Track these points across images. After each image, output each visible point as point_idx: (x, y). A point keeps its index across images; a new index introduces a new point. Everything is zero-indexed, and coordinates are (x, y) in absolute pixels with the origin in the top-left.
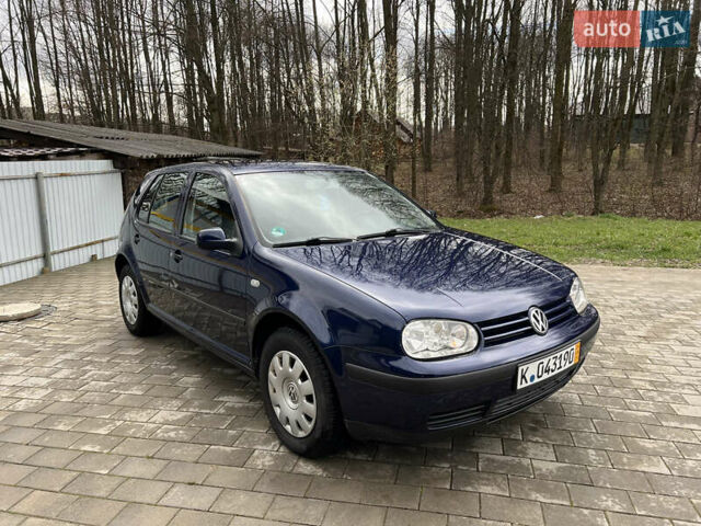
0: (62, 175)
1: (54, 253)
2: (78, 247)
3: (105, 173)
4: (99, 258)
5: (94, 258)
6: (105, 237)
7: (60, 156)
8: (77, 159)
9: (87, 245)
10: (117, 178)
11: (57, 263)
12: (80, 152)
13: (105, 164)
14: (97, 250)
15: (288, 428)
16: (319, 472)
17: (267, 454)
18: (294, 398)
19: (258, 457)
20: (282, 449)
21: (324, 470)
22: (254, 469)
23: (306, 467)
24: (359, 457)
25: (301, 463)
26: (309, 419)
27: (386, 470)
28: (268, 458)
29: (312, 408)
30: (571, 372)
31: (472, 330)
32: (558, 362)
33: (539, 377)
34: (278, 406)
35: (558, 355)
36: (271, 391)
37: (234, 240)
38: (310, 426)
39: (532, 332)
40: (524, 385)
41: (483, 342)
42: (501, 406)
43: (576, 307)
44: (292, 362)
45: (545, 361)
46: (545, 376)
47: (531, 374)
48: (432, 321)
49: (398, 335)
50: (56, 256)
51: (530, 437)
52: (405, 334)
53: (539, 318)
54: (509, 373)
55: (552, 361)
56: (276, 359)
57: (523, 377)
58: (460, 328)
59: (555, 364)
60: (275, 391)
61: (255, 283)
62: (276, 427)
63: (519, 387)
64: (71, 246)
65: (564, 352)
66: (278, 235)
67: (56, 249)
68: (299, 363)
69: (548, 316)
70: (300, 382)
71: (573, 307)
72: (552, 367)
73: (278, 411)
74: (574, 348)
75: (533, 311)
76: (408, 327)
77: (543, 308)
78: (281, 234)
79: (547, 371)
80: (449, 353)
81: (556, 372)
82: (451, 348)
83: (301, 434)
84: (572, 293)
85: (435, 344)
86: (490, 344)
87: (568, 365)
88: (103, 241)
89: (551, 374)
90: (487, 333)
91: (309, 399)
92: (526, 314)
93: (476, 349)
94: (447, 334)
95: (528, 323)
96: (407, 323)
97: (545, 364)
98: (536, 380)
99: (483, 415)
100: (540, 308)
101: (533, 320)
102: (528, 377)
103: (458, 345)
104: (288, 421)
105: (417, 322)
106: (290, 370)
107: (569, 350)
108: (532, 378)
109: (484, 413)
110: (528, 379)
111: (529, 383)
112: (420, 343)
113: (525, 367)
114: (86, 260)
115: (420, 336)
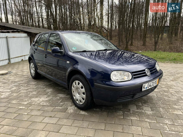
0: (14, 37)
1: (12, 58)
2: (18, 57)
3: (25, 37)
4: (24, 60)
5: (22, 60)
6: (25, 55)
7: (13, 32)
8: (17, 33)
9: (20, 56)
10: (29, 39)
11: (12, 61)
12: (18, 31)
13: (25, 35)
14: (23, 58)
15: (77, 102)
16: (86, 114)
17: (71, 109)
18: (79, 94)
19: (69, 110)
20: (76, 108)
21: (88, 113)
22: (68, 113)
23: (83, 113)
24: (97, 110)
25: (81, 111)
26: (83, 99)
27: (105, 113)
28: (72, 110)
29: (84, 96)
30: (155, 87)
31: (130, 74)
32: (153, 84)
33: (148, 88)
34: (75, 96)
35: (153, 82)
36: (72, 92)
37: (62, 51)
38: (84, 101)
39: (146, 75)
40: (144, 90)
41: (133, 78)
42: (137, 96)
43: (157, 69)
44: (79, 84)
45: (150, 83)
46: (150, 87)
47: (146, 87)
48: (119, 71)
49: (109, 75)
50: (12, 59)
51: (144, 105)
52: (111, 75)
53: (148, 72)
54: (140, 86)
55: (152, 83)
56: (74, 83)
57: (144, 87)
58: (127, 73)
59: (152, 84)
60: (74, 92)
61: (68, 62)
62: (74, 102)
63: (143, 90)
64: (16, 56)
65: (154, 81)
66: (74, 49)
67: (12, 57)
68: (81, 84)
69: (150, 71)
70: (81, 89)
71: (156, 69)
72: (151, 85)
73: (74, 97)
74: (157, 80)
75: (146, 70)
76: (112, 73)
77: (149, 69)
78: (75, 49)
79: (150, 86)
80: (123, 80)
81: (152, 86)
82: (124, 79)
83: (81, 103)
84: (156, 66)
85: (120, 78)
86: (135, 78)
87: (155, 85)
88: (25, 56)
89: (151, 87)
90: (134, 75)
91: (84, 93)
92: (144, 70)
93: (131, 79)
94: (123, 75)
95: (145, 73)
96: (112, 72)
97: (150, 84)
98: (147, 88)
99: (132, 98)
100: (148, 69)
101: (146, 72)
102: (145, 87)
103: (126, 78)
104: (77, 100)
105: (115, 71)
106: (78, 86)
107: (156, 81)
108: (146, 88)
109: (133, 97)
110: (145, 88)
111: (145, 89)
112: (115, 77)
113: (144, 85)
114: (20, 60)
115: (115, 76)
